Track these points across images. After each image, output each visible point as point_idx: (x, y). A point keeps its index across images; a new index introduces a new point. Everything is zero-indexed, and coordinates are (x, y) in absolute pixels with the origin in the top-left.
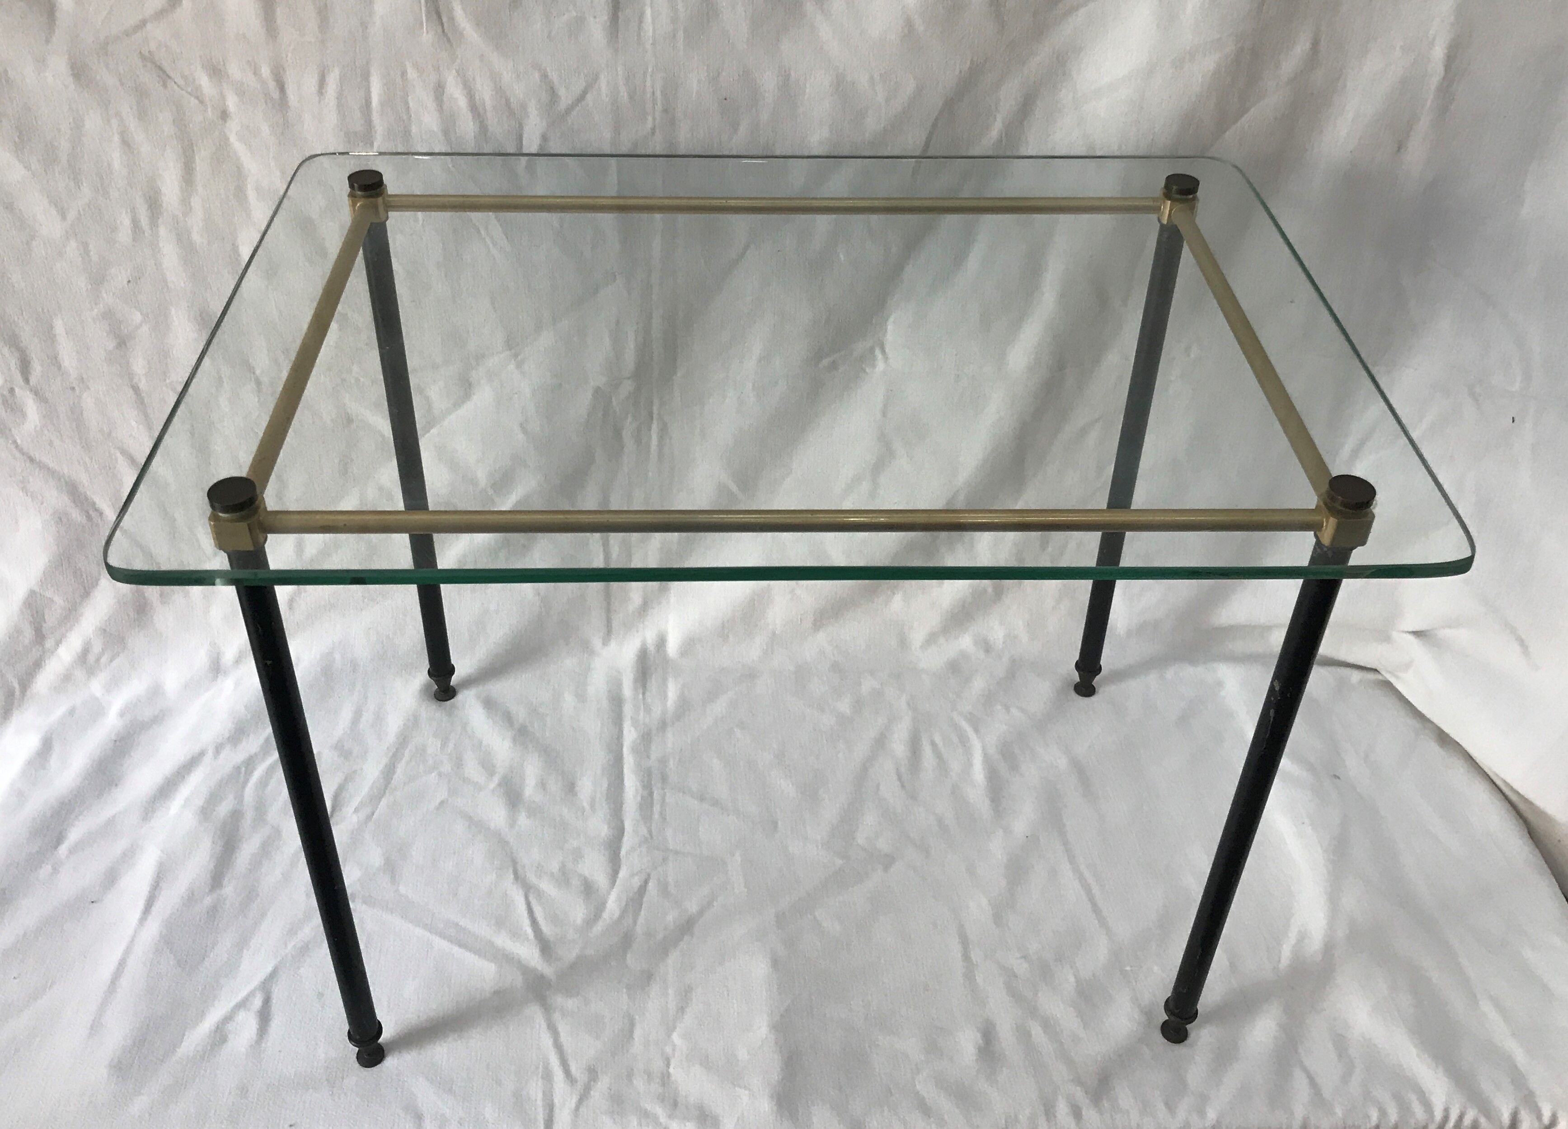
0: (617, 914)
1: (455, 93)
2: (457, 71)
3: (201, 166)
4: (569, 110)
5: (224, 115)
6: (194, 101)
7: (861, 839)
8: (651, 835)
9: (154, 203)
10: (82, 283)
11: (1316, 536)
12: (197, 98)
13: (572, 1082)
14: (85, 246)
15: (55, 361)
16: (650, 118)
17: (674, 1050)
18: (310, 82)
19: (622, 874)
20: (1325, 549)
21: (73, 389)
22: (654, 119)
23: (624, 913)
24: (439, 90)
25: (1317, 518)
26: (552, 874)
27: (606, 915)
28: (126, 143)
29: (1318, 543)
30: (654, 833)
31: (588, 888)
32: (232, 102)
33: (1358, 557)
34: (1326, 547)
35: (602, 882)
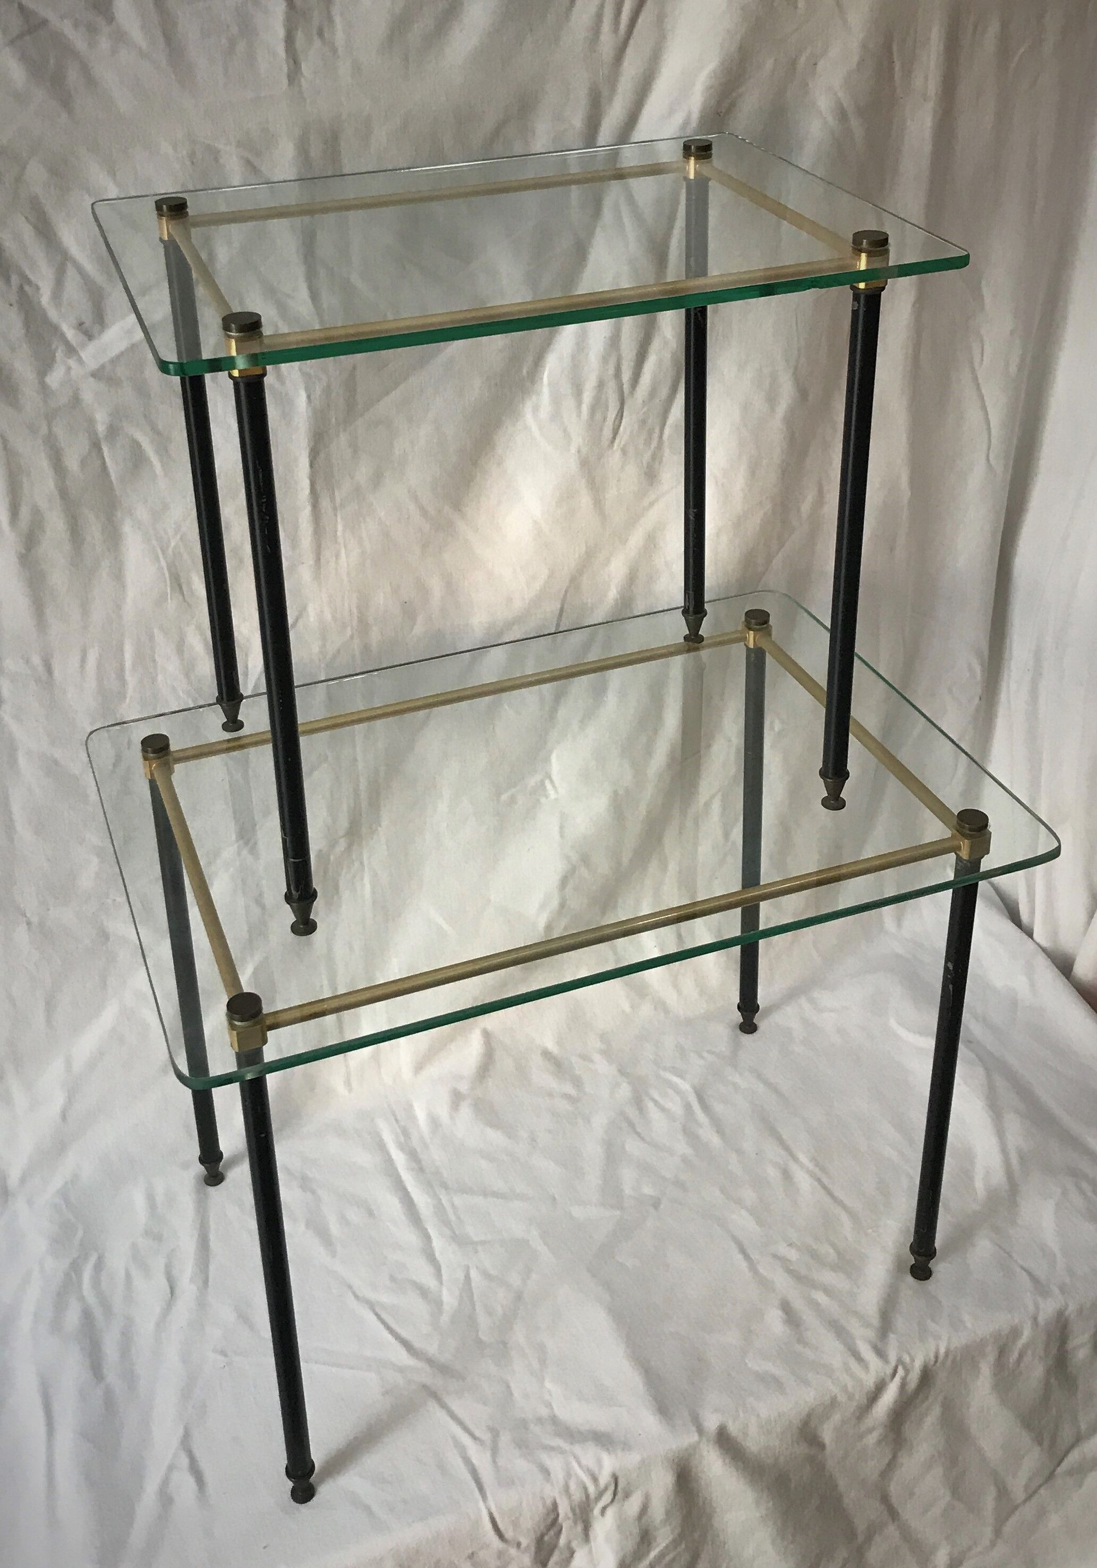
0: (455, 1303)
7: (628, 1191)
8: (456, 1234)
11: (956, 854)
13: (479, 1442)
17: (550, 1394)
19: (443, 1272)
20: (965, 862)
23: (459, 1300)
24: (181, 645)
25: (955, 843)
26: (387, 1287)
29: (959, 858)
30: (457, 1232)
31: (421, 1290)
33: (987, 864)
34: (966, 860)
35: (430, 1282)
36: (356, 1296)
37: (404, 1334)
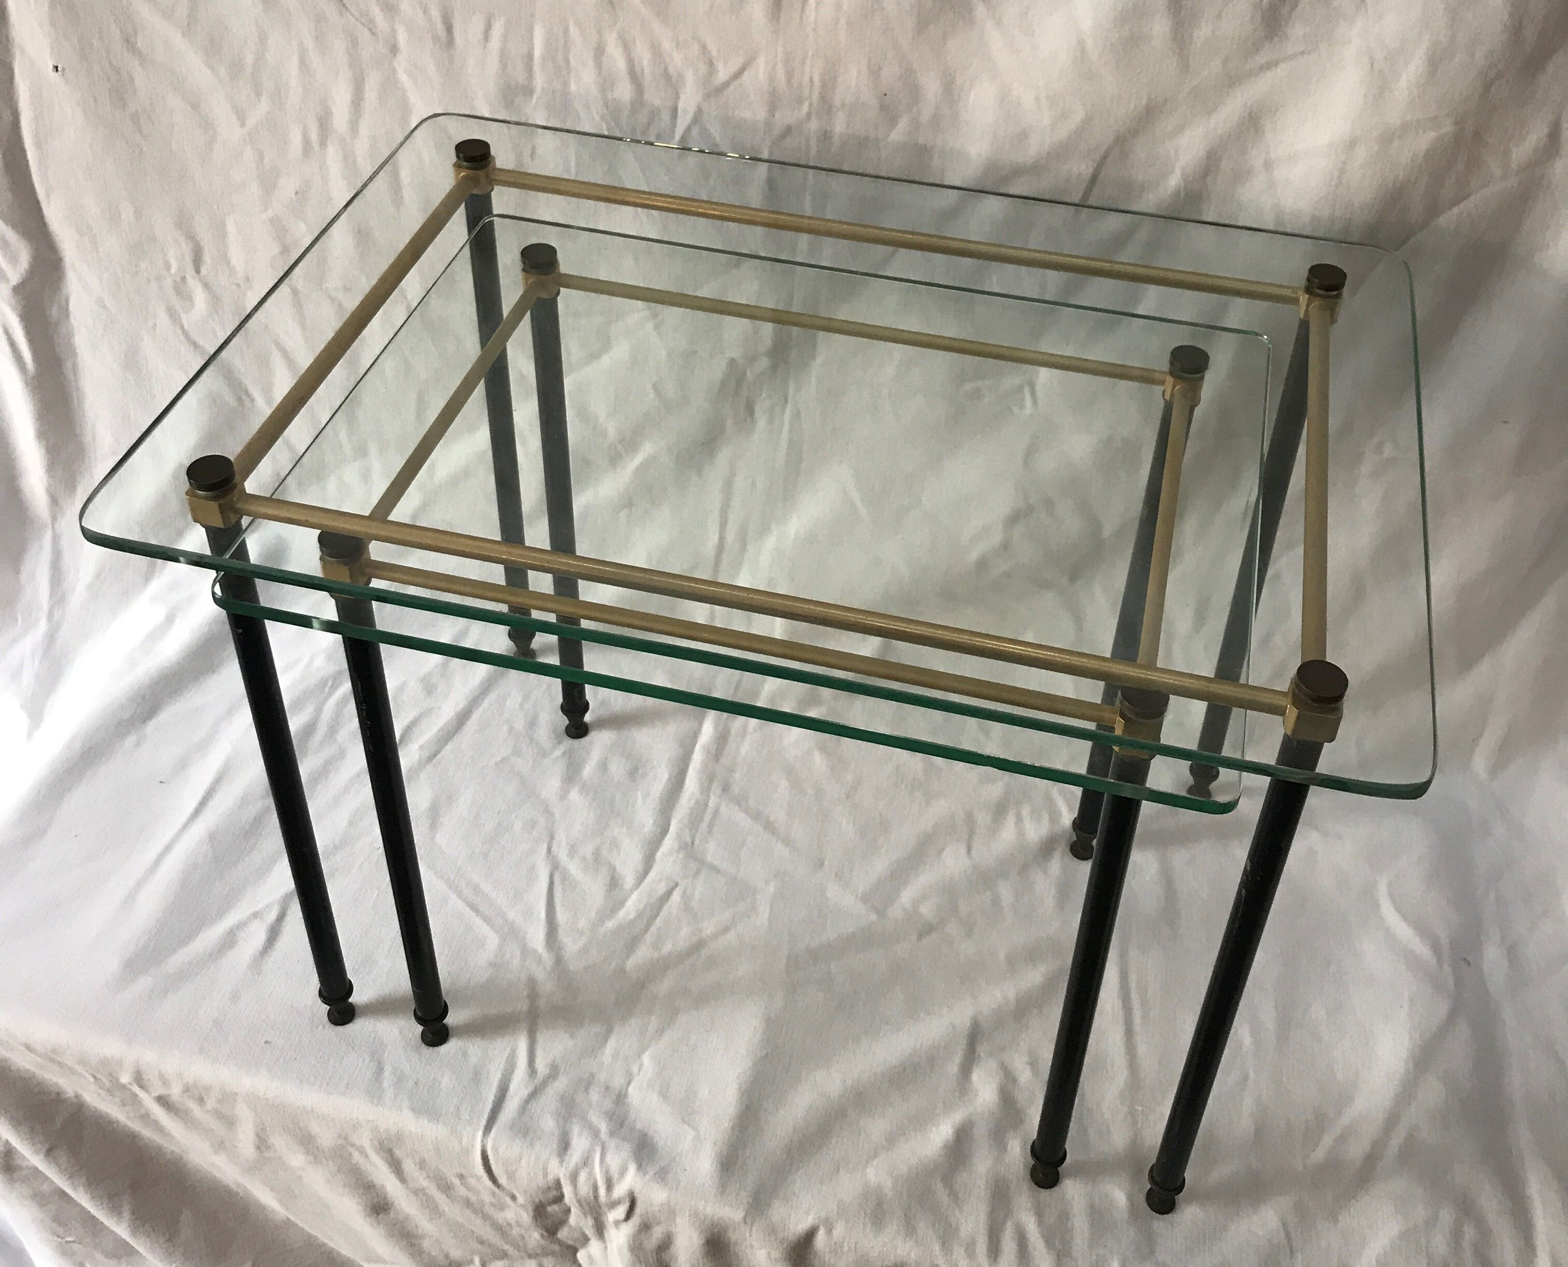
0: (632, 916)
1: (614, 51)
2: (618, 33)
3: (371, 94)
4: (726, 84)
5: (394, 49)
6: (367, 32)
7: (905, 900)
8: (693, 843)
9: (324, 122)
10: (254, 188)
12: (370, 30)
13: (532, 1072)
14: (261, 155)
15: (224, 258)
16: (807, 104)
17: (640, 1070)
18: (477, 27)
19: (651, 875)
21: (238, 285)
22: (811, 104)
23: (640, 915)
24: (599, 51)
26: (585, 859)
27: (621, 914)
28: (304, 64)
30: (697, 842)
31: (614, 882)
32: (402, 38)
35: (629, 880)
36: (549, 850)
37: (561, 916)
